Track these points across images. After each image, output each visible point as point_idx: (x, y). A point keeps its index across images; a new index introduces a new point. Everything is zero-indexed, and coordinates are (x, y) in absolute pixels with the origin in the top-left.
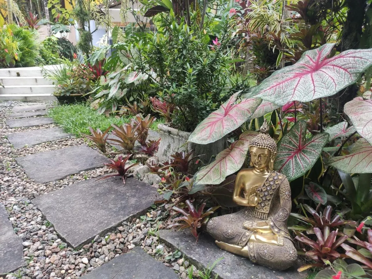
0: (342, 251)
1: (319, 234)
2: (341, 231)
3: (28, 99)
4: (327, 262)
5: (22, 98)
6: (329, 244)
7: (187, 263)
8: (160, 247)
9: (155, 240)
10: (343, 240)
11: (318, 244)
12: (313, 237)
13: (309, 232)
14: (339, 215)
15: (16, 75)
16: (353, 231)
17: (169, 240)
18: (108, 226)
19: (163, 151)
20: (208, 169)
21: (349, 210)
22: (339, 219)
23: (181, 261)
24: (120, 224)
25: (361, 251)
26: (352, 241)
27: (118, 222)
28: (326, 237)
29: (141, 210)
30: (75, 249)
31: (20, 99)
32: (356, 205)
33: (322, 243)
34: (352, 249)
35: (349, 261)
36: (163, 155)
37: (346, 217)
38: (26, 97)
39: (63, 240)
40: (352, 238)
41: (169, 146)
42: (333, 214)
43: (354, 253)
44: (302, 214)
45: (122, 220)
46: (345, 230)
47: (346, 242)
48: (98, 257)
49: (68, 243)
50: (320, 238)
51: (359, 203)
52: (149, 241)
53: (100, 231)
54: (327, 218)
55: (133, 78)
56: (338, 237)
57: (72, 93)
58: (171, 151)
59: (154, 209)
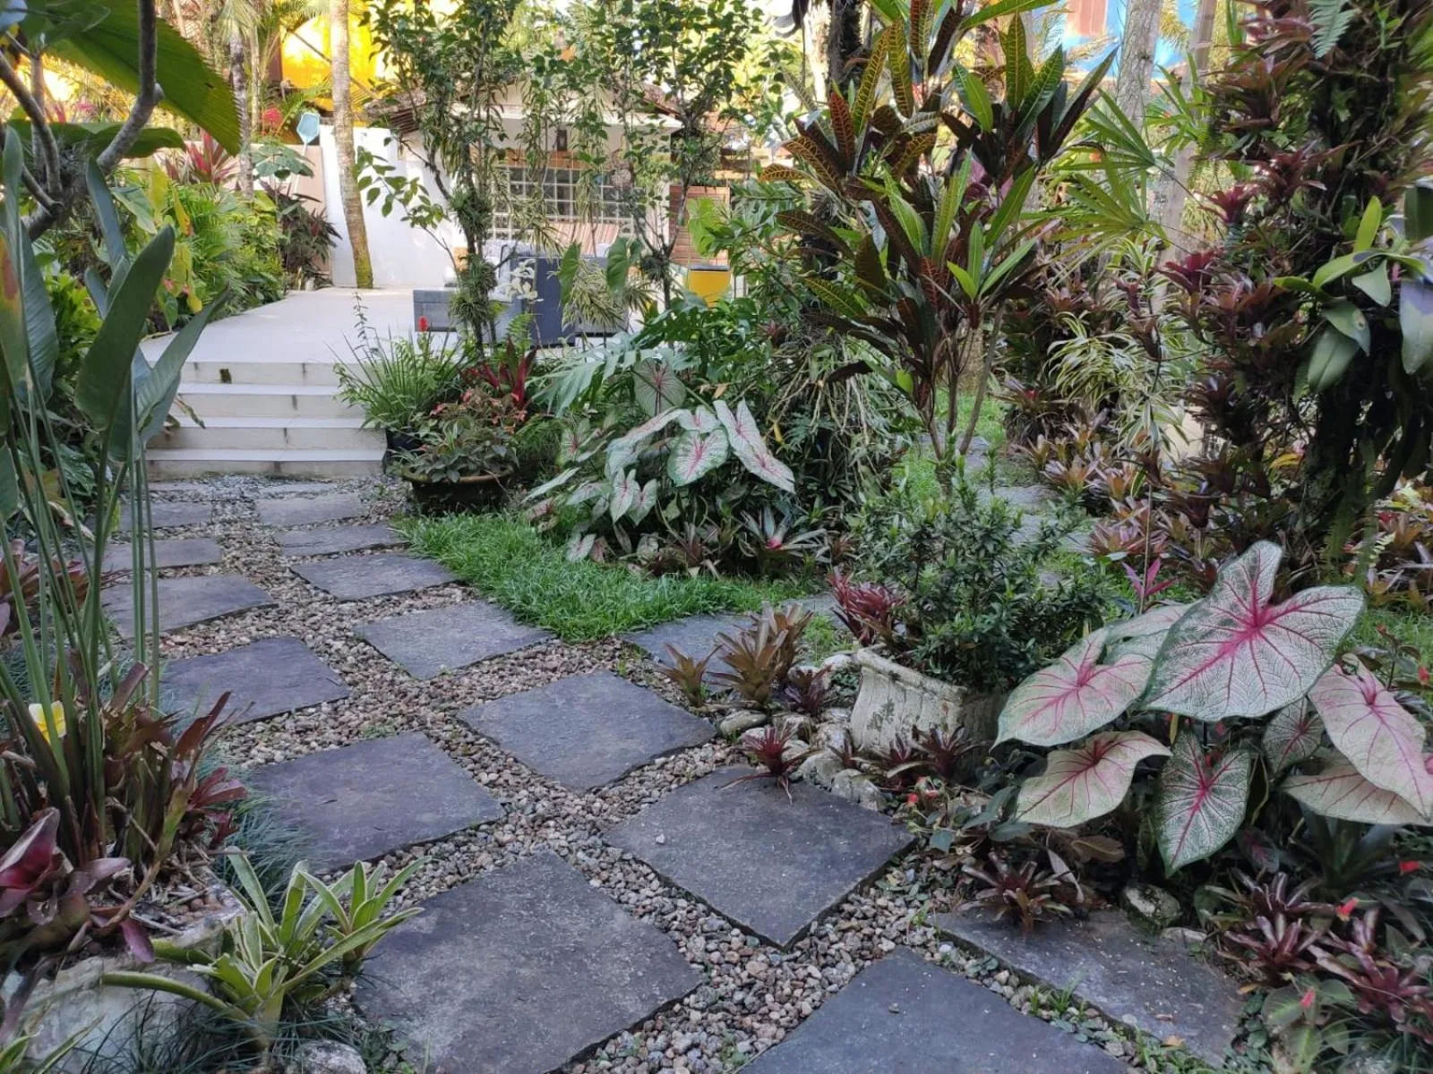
0: (1310, 958)
1: (1267, 928)
2: (1306, 922)
3: (285, 471)
4: (1288, 976)
5: (265, 468)
6: (1287, 948)
7: (1015, 980)
8: (946, 948)
9: (930, 935)
10: (1311, 939)
11: (1268, 947)
12: (1259, 935)
13: (1250, 926)
14: (1303, 890)
15: (219, 376)
16: (1327, 922)
17: (964, 936)
18: (823, 902)
19: (870, 716)
20: (1041, 792)
21: (1321, 881)
22: (1301, 900)
23: (1003, 975)
24: (846, 900)
25: (1341, 958)
26: (1327, 942)
27: (841, 894)
28: (1281, 936)
29: (874, 869)
30: (784, 950)
31: (257, 469)
32: (1331, 872)
33: (1274, 945)
34: (1327, 955)
35: (1323, 975)
36: (870, 726)
37: (1315, 896)
38: (277, 464)
39: (746, 931)
40: (1327, 935)
41: (889, 708)
42: (1289, 890)
43: (1330, 960)
44: (1230, 888)
45: (847, 890)
46: (1313, 921)
47: (1317, 943)
48: (833, 966)
49: (760, 937)
50: (1269, 936)
51: (1337, 868)
52: (917, 938)
53: (815, 914)
54: (1278, 897)
55: (690, 460)
56: (1302, 936)
57: (463, 472)
58: (896, 721)
59: (897, 866)
